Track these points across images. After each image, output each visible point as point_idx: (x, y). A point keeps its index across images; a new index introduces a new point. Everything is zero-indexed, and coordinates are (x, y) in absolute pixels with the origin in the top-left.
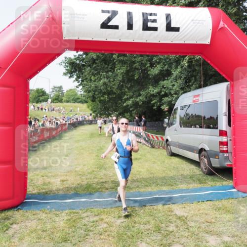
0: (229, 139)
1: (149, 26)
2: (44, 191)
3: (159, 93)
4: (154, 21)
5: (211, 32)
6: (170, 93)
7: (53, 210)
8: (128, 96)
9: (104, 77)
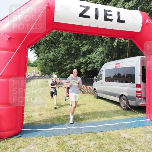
0: (142, 89)
1: (108, 18)
2: (31, 122)
3: (86, 62)
4: (111, 15)
5: (141, 25)
6: (93, 62)
7: (44, 136)
8: (67, 63)
9: (52, 51)
